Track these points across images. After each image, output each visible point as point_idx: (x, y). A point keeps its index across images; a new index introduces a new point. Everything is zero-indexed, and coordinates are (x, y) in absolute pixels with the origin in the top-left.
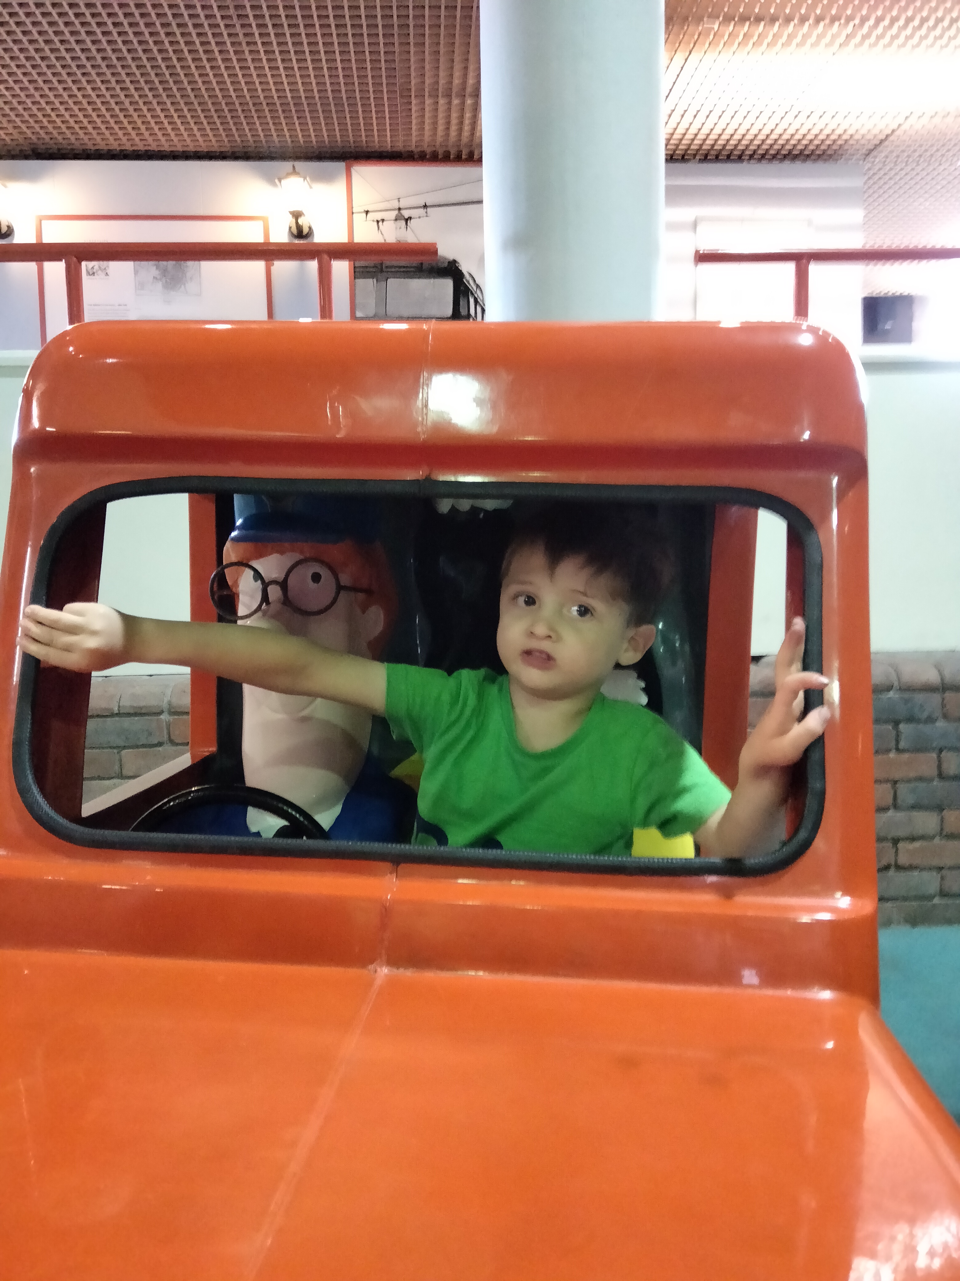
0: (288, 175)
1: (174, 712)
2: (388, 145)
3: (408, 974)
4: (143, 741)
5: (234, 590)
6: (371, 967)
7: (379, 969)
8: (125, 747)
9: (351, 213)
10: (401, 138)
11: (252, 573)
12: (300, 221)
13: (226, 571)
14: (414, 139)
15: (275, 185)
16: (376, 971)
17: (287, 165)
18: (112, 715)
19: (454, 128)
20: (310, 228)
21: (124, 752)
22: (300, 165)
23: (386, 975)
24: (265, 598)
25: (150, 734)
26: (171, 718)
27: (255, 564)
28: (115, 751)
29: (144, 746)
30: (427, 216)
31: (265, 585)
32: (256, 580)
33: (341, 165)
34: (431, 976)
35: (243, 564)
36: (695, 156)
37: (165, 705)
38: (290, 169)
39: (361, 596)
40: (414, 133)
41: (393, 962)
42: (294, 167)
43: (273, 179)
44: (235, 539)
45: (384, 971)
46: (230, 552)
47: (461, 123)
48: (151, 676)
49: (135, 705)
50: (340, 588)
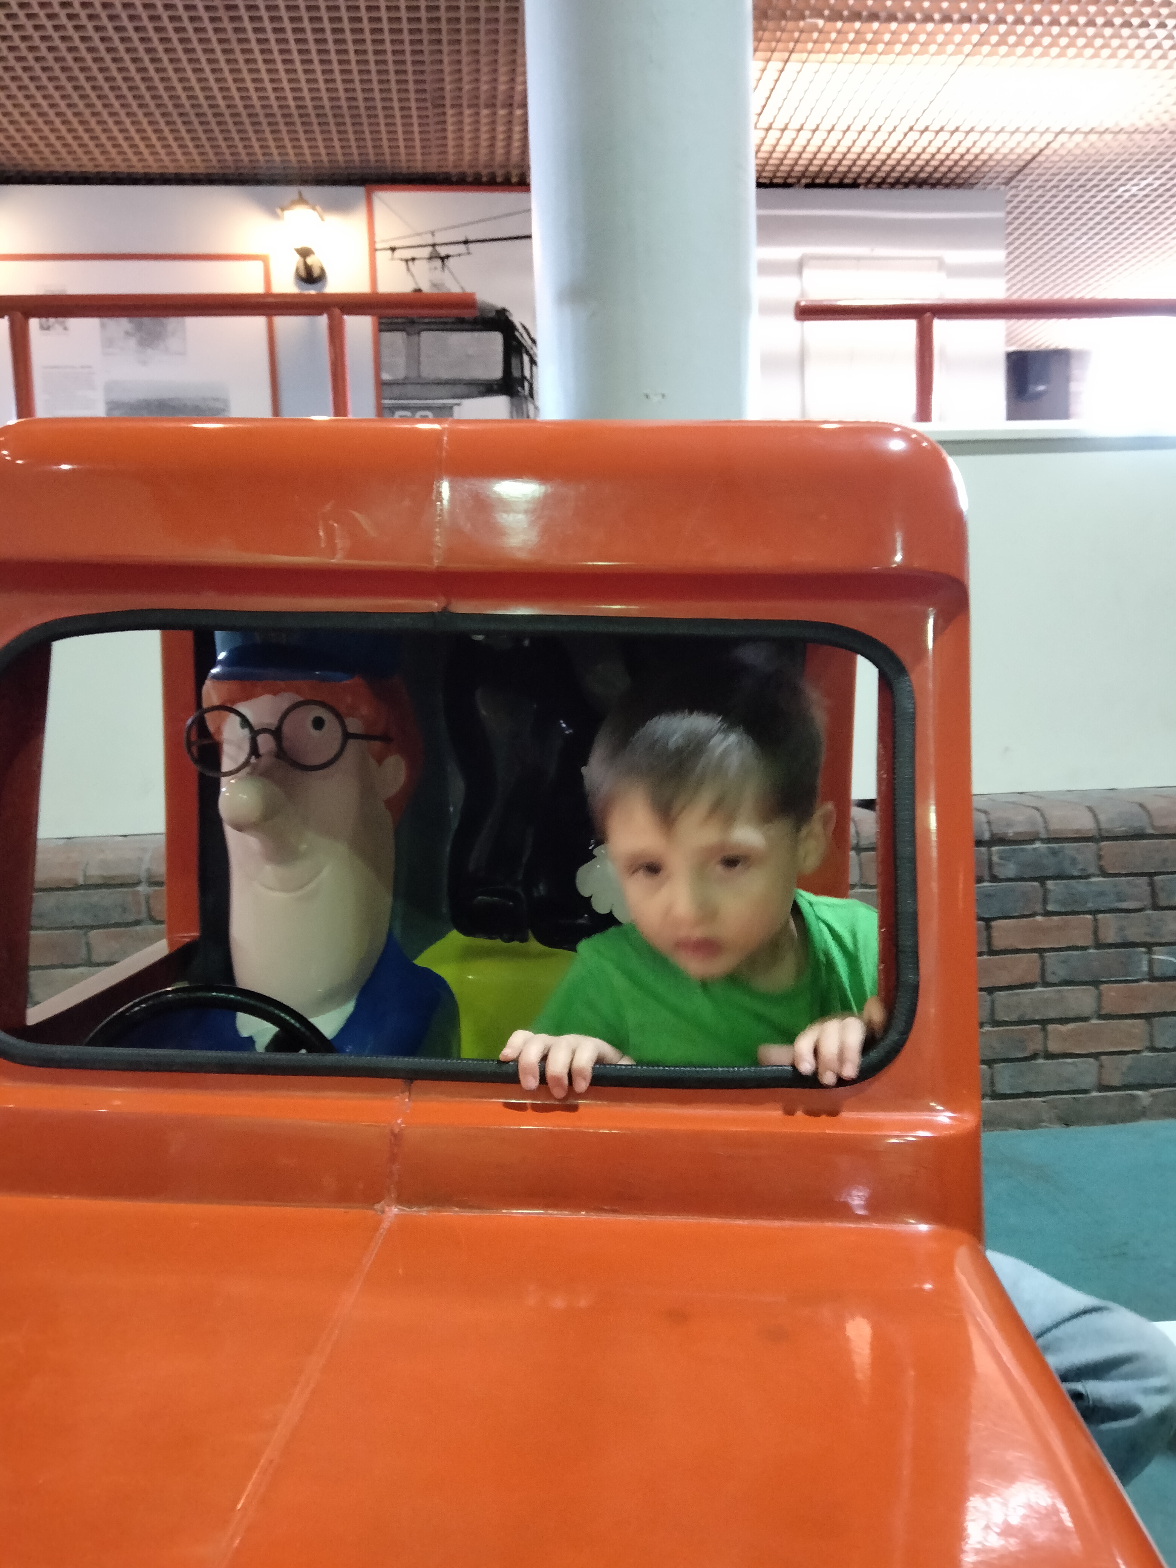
0: (294, 203)
1: (153, 882)
2: (418, 166)
3: (423, 1213)
4: (116, 918)
5: (216, 737)
6: (378, 1206)
7: (387, 1209)
8: (93, 927)
9: (373, 250)
10: (435, 157)
11: (237, 720)
12: (310, 260)
13: (207, 716)
14: (451, 158)
15: (275, 216)
16: (383, 1212)
17: (292, 191)
18: (77, 887)
19: (500, 144)
20: (322, 270)
21: (93, 933)
22: (308, 191)
23: (396, 1215)
24: (254, 750)
25: (125, 910)
26: (150, 890)
27: (242, 708)
28: (81, 932)
29: (118, 925)
30: (469, 253)
31: (254, 733)
32: (243, 727)
33: (360, 191)
34: (452, 1215)
35: (226, 708)
36: (799, 179)
37: (143, 875)
38: (295, 196)
39: (377, 745)
40: (451, 150)
41: (403, 1200)
42: (300, 194)
43: (274, 209)
44: (216, 677)
45: (395, 1210)
46: (211, 693)
47: (509, 138)
48: (125, 836)
49: (105, 874)
50: (347, 736)
